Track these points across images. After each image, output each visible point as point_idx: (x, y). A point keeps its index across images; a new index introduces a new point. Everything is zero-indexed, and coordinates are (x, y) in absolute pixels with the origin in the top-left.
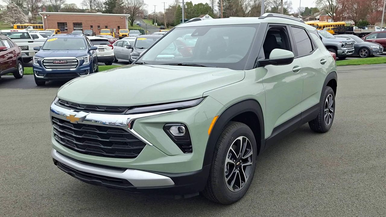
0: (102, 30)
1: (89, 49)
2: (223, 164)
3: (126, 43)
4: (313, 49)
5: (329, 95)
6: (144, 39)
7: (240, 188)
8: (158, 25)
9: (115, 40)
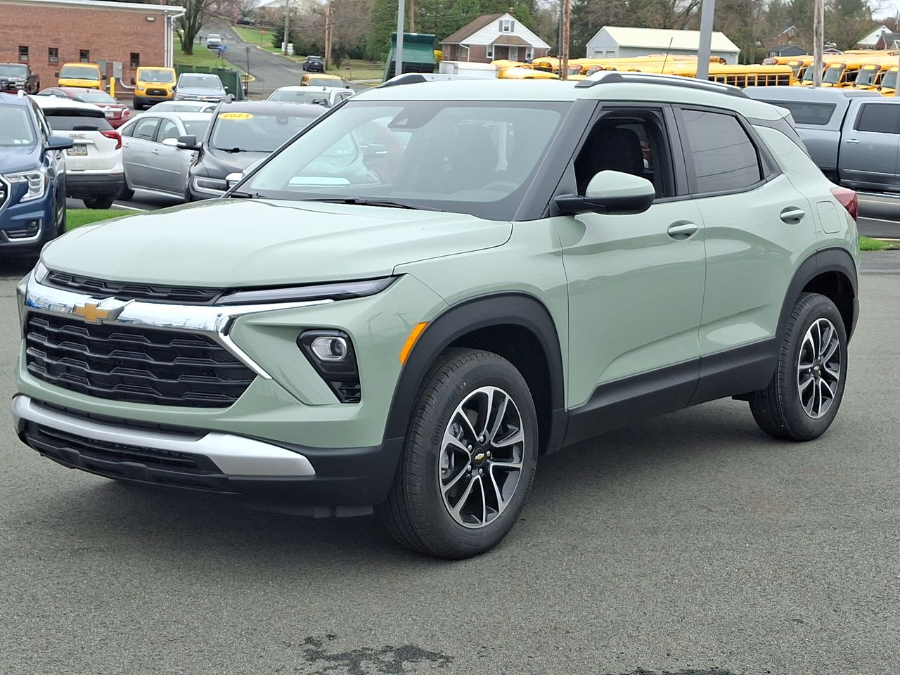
0: (66, 65)
1: (43, 146)
2: (436, 444)
3: (169, 127)
4: (762, 177)
5: (817, 322)
6: (243, 117)
7: (482, 520)
8: (299, 52)
9: (120, 110)
